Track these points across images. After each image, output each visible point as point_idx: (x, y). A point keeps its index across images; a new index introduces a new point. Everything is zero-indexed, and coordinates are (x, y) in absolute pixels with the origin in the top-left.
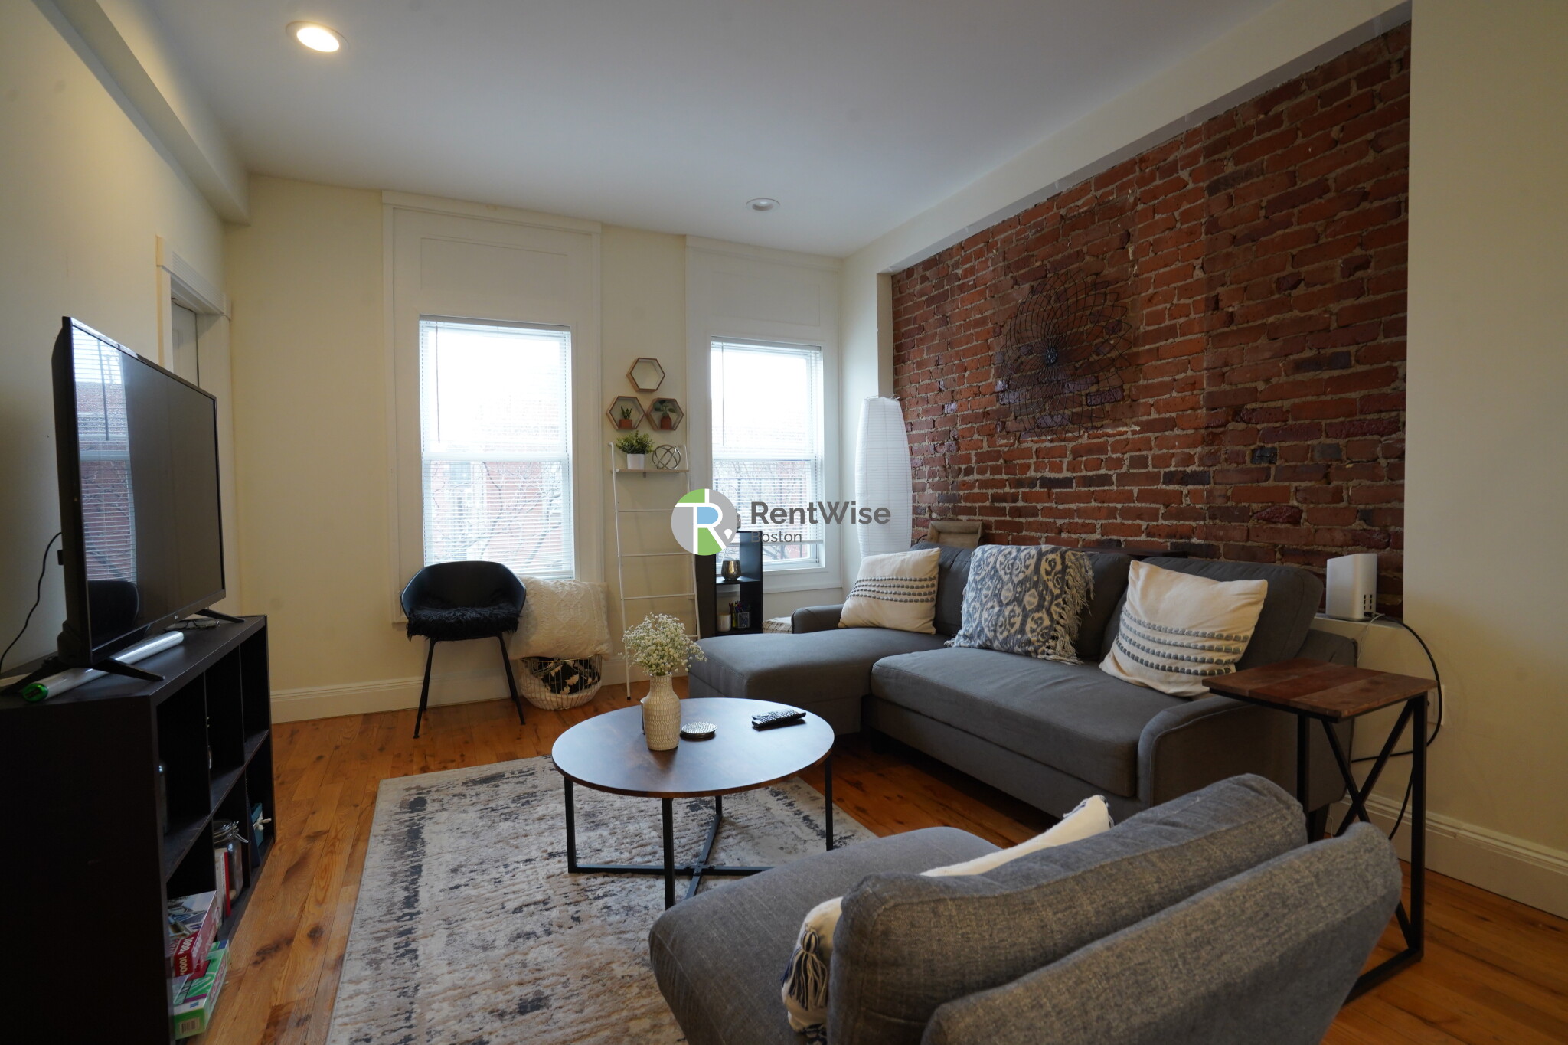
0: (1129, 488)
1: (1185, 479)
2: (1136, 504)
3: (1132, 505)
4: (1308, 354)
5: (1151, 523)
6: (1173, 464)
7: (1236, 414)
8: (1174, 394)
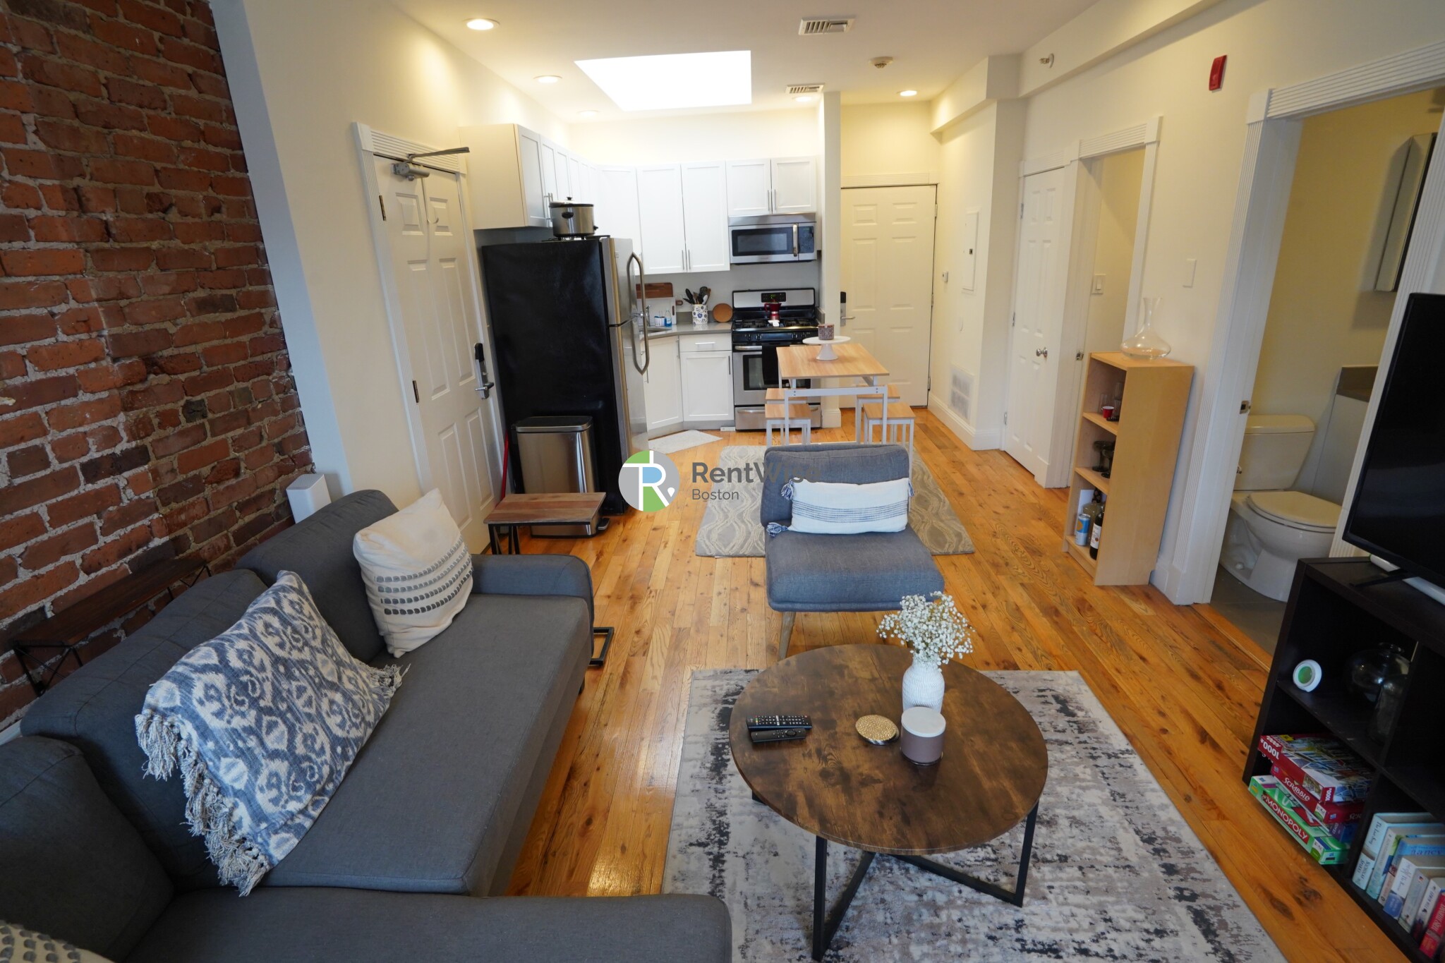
0: (27, 511)
1: (117, 464)
2: (53, 533)
3: (45, 537)
4: (201, 293)
5: (88, 551)
6: (93, 448)
7: (152, 365)
8: (62, 337)
